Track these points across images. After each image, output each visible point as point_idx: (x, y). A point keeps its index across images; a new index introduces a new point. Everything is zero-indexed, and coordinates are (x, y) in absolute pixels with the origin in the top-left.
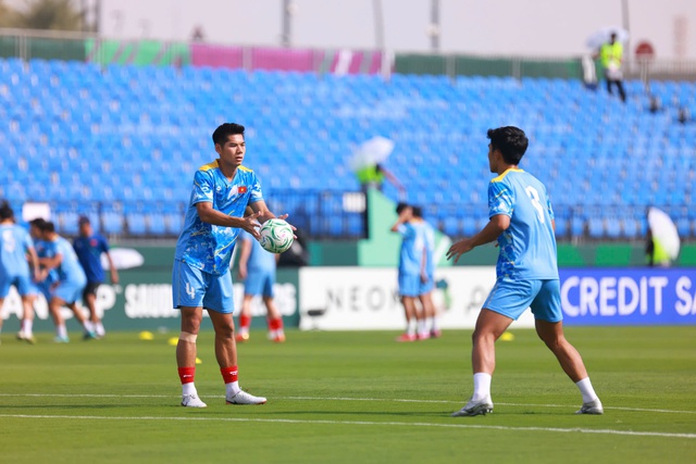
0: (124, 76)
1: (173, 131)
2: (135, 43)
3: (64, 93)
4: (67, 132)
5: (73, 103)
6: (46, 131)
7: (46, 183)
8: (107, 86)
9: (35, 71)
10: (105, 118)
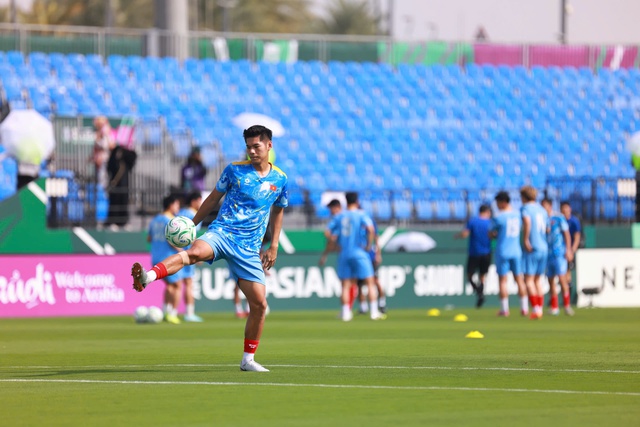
0: (413, 74)
1: (457, 124)
2: (423, 44)
3: (359, 92)
4: (362, 127)
5: (366, 100)
6: (342, 126)
7: (342, 173)
8: (398, 85)
9: (334, 72)
10: (396, 113)
